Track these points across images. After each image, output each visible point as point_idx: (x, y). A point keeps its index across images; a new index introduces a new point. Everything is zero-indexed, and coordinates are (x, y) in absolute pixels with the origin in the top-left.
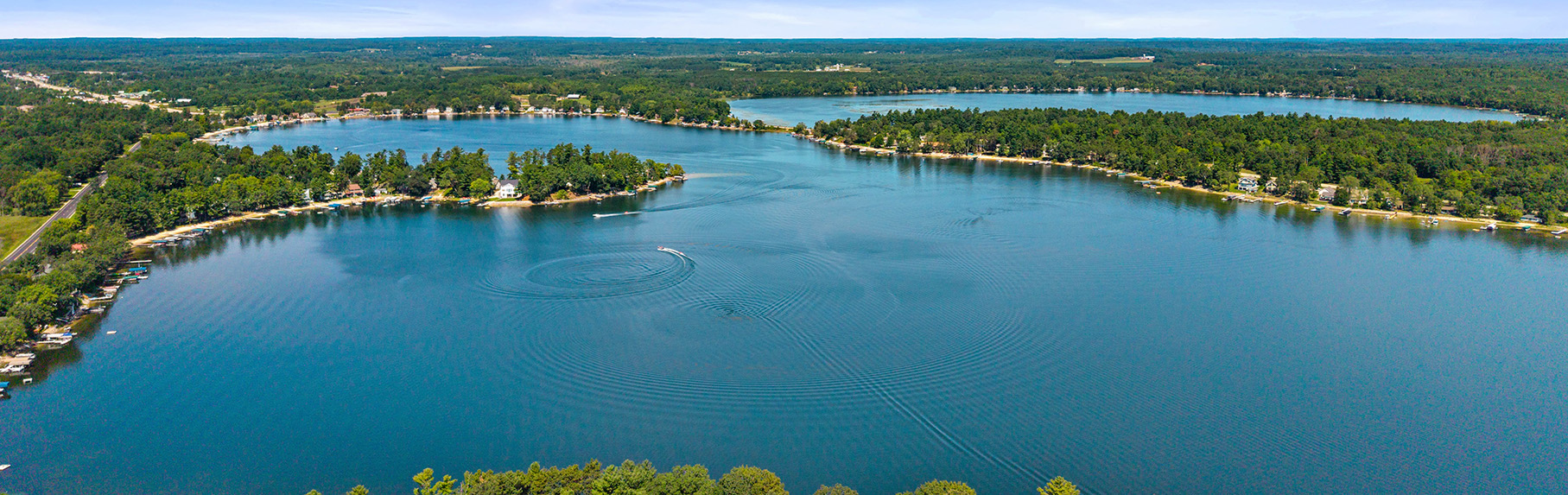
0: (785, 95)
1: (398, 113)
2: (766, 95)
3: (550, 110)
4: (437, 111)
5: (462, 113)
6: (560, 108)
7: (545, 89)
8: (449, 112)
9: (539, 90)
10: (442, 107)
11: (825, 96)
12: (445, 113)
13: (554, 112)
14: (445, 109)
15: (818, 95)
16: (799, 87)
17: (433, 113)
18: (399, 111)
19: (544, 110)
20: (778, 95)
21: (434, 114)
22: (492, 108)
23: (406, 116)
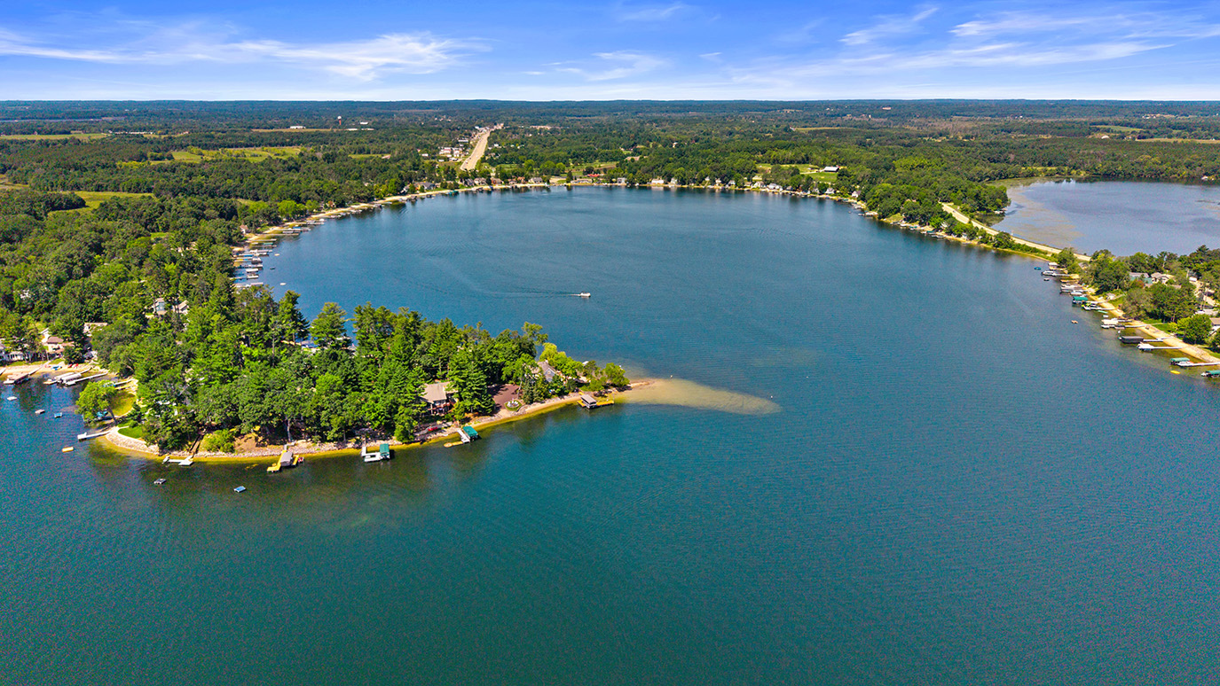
0: (1140, 178)
1: (623, 182)
2: (1109, 176)
3: (777, 187)
4: (662, 182)
5: (686, 186)
6: (787, 185)
7: (808, 159)
8: (673, 184)
9: (800, 159)
10: (668, 178)
11: (1204, 183)
12: (670, 186)
13: (781, 189)
14: (670, 181)
15: (1191, 180)
16: (1164, 166)
17: (657, 183)
18: (623, 179)
19: (771, 186)
20: (1128, 177)
21: (659, 185)
22: (718, 181)
23: (631, 186)
